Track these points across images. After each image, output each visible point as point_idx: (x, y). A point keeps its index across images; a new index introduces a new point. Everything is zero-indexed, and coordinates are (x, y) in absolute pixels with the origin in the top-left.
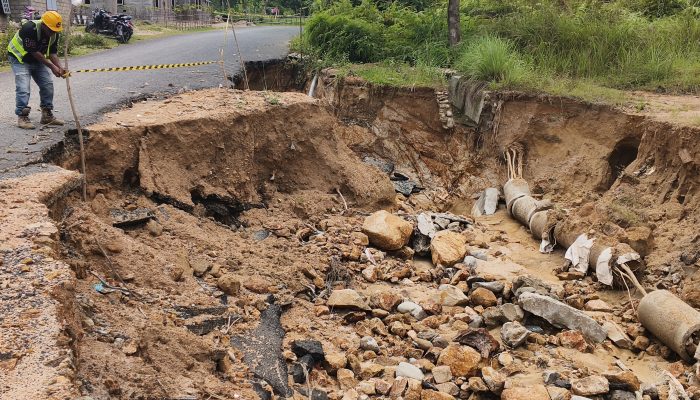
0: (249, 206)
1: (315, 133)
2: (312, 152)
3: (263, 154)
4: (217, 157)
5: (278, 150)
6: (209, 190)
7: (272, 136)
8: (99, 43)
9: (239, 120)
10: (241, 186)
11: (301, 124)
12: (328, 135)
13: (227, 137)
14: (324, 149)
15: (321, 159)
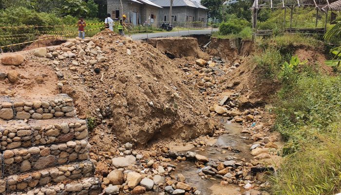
0: (176, 57)
1: (192, 45)
2: (192, 49)
3: (181, 48)
4: (170, 47)
5: (184, 48)
6: (168, 52)
7: (183, 45)
8: (161, 31)
9: (176, 40)
10: (175, 53)
11: (190, 43)
12: (196, 46)
13: (173, 43)
14: (194, 48)
15: (194, 51)
